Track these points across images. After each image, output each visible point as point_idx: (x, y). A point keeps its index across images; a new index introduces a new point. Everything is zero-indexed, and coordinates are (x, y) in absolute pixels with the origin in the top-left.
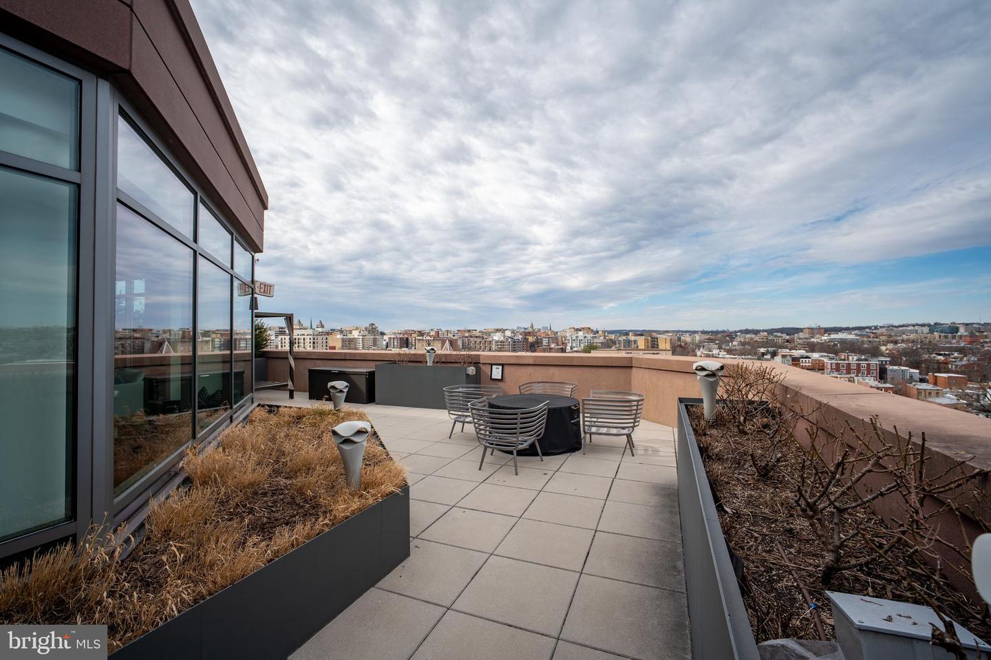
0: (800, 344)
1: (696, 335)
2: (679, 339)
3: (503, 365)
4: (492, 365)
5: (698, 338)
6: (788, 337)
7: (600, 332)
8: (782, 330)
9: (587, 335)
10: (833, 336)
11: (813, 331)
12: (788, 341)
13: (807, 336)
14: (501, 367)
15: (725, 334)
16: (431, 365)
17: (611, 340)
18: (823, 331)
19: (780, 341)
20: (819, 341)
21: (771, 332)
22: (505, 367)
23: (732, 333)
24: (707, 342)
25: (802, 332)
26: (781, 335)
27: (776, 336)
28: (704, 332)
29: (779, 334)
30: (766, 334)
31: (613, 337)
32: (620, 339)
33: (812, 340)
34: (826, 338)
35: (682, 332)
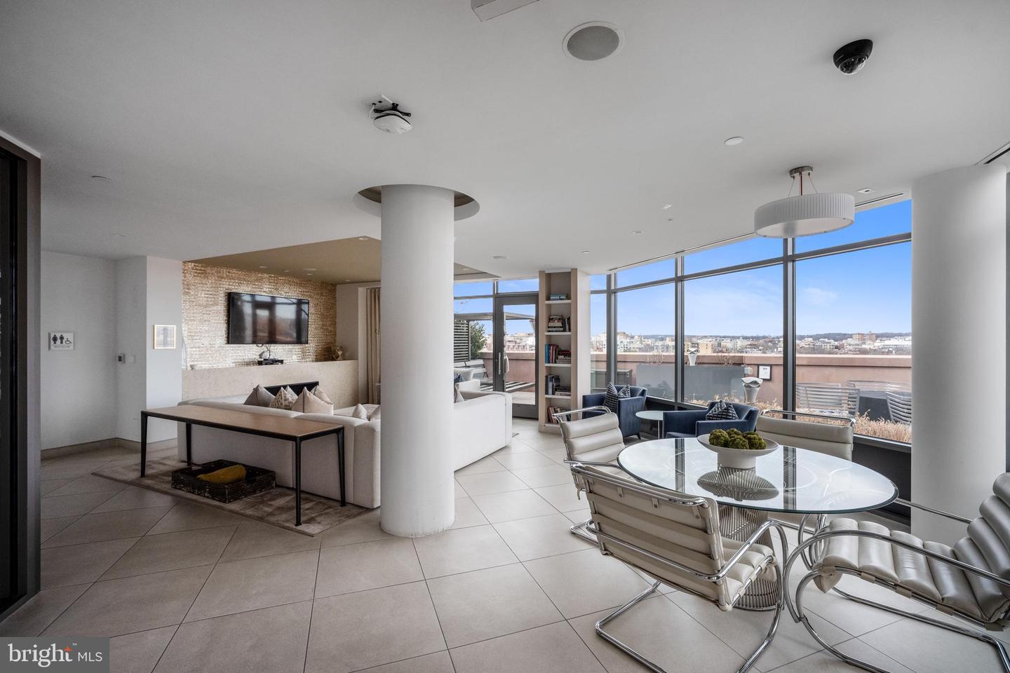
0: (850, 351)
1: (737, 340)
2: (719, 345)
3: (771, 366)
4: (758, 366)
5: (740, 343)
6: (836, 343)
7: (636, 337)
8: (828, 336)
9: (623, 340)
10: (887, 342)
11: (863, 337)
12: (836, 347)
13: (857, 342)
14: (769, 368)
15: (767, 340)
16: (694, 365)
17: (648, 345)
18: (874, 337)
19: (828, 347)
20: (872, 347)
21: (816, 338)
22: (773, 367)
23: (773, 338)
24: (749, 348)
25: (851, 338)
26: (828, 341)
27: (824, 342)
28: (745, 338)
29: (826, 340)
30: (811, 339)
31: (649, 342)
32: (657, 344)
33: (864, 346)
34: (879, 344)
35: (721, 337)
